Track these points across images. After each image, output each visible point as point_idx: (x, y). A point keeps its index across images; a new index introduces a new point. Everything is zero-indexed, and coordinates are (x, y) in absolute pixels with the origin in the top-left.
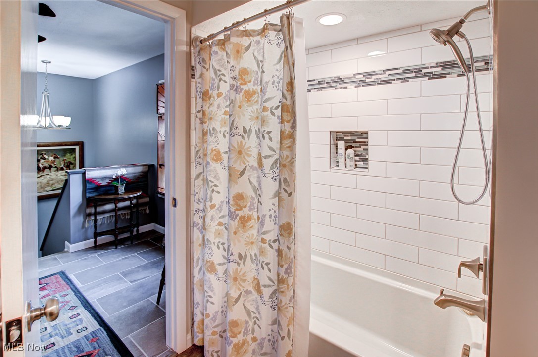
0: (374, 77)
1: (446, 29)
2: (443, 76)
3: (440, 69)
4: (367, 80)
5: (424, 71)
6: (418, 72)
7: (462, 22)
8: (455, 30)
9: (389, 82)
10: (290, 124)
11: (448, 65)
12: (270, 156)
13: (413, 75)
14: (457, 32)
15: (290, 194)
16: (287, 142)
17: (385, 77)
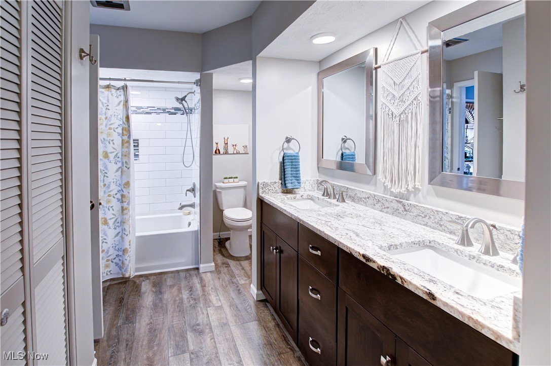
0: (142, 110)
1: (181, 98)
2: (175, 114)
3: (173, 110)
4: (138, 111)
5: (167, 110)
6: (164, 111)
7: (186, 96)
8: (183, 99)
9: (150, 113)
10: (127, 137)
11: (177, 109)
12: (113, 152)
13: (162, 111)
14: (184, 100)
15: (129, 168)
16: (126, 145)
17: (148, 110)
